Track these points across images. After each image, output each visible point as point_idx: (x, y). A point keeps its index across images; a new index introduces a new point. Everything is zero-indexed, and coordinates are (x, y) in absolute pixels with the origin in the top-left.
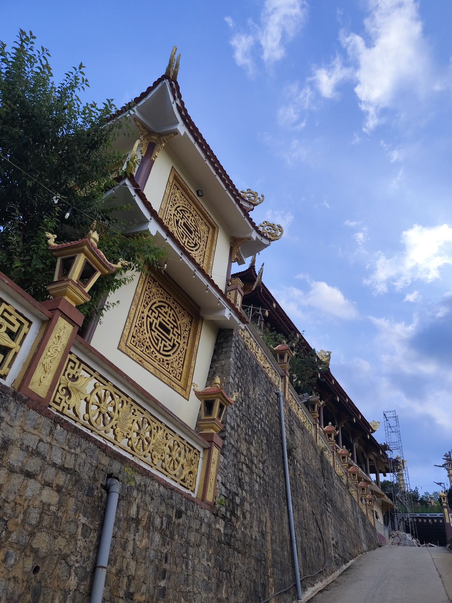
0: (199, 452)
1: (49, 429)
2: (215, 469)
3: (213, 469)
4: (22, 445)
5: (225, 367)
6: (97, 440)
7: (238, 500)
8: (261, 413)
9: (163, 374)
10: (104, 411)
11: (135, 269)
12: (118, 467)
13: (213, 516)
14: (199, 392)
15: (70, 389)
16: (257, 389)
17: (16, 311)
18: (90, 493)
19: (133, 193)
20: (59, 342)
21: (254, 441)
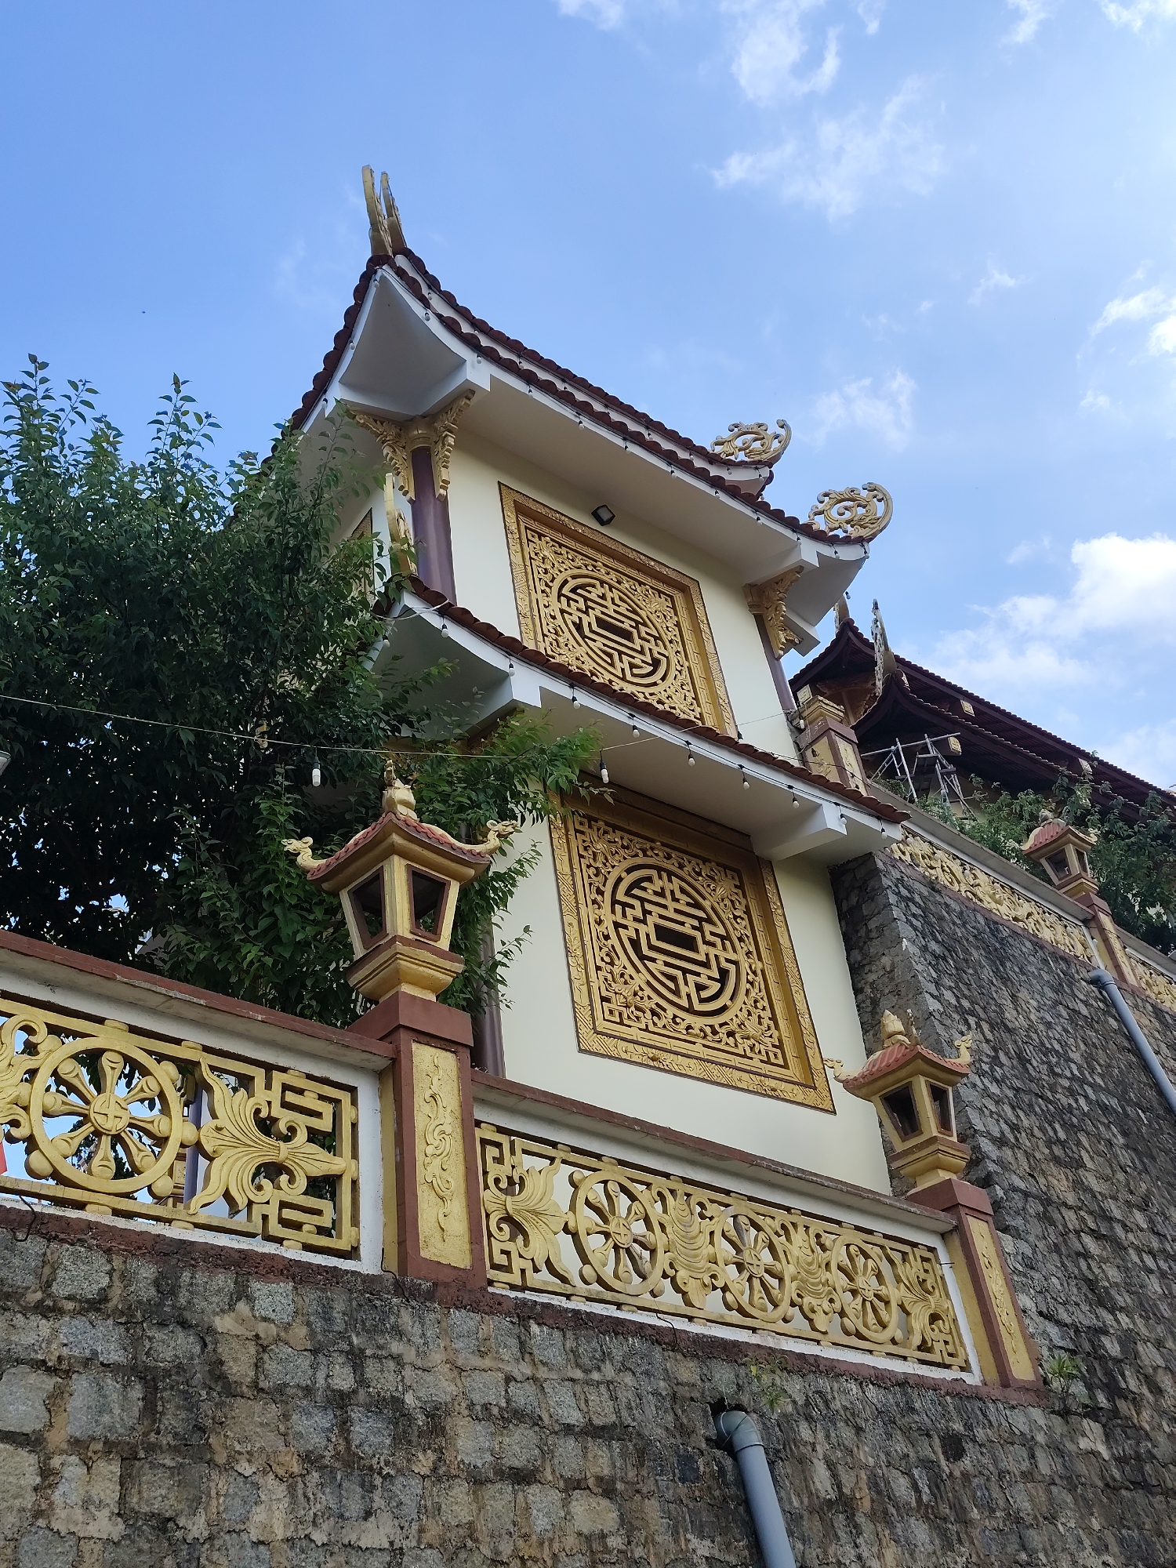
0: (932, 1250)
1: (513, 1342)
2: (1001, 1281)
3: (995, 1283)
4: (471, 1406)
5: (898, 972)
6: (642, 1326)
7: (1112, 1347)
8: (1069, 1060)
9: (731, 1067)
10: (624, 1241)
11: (529, 817)
12: (727, 1375)
13: (1057, 1421)
14: (855, 1079)
15: (517, 1218)
16: (1023, 994)
17: (310, 1077)
18: (686, 1470)
19: (436, 621)
20: (441, 1109)
21: (1083, 1153)
